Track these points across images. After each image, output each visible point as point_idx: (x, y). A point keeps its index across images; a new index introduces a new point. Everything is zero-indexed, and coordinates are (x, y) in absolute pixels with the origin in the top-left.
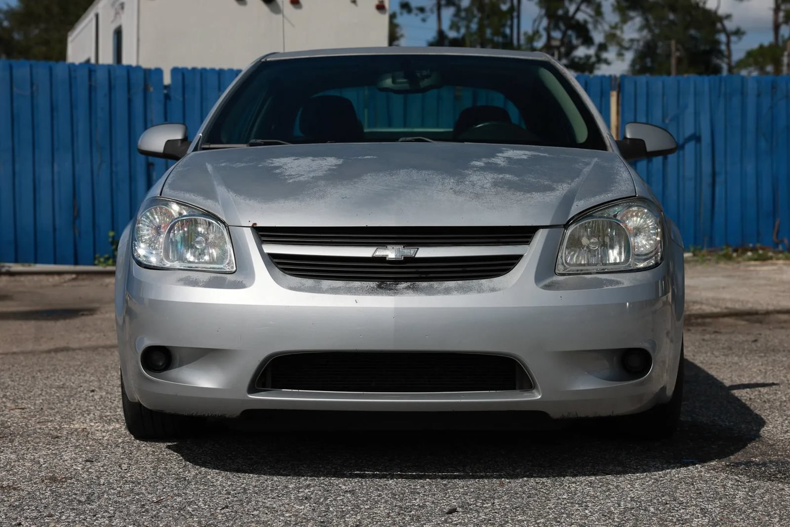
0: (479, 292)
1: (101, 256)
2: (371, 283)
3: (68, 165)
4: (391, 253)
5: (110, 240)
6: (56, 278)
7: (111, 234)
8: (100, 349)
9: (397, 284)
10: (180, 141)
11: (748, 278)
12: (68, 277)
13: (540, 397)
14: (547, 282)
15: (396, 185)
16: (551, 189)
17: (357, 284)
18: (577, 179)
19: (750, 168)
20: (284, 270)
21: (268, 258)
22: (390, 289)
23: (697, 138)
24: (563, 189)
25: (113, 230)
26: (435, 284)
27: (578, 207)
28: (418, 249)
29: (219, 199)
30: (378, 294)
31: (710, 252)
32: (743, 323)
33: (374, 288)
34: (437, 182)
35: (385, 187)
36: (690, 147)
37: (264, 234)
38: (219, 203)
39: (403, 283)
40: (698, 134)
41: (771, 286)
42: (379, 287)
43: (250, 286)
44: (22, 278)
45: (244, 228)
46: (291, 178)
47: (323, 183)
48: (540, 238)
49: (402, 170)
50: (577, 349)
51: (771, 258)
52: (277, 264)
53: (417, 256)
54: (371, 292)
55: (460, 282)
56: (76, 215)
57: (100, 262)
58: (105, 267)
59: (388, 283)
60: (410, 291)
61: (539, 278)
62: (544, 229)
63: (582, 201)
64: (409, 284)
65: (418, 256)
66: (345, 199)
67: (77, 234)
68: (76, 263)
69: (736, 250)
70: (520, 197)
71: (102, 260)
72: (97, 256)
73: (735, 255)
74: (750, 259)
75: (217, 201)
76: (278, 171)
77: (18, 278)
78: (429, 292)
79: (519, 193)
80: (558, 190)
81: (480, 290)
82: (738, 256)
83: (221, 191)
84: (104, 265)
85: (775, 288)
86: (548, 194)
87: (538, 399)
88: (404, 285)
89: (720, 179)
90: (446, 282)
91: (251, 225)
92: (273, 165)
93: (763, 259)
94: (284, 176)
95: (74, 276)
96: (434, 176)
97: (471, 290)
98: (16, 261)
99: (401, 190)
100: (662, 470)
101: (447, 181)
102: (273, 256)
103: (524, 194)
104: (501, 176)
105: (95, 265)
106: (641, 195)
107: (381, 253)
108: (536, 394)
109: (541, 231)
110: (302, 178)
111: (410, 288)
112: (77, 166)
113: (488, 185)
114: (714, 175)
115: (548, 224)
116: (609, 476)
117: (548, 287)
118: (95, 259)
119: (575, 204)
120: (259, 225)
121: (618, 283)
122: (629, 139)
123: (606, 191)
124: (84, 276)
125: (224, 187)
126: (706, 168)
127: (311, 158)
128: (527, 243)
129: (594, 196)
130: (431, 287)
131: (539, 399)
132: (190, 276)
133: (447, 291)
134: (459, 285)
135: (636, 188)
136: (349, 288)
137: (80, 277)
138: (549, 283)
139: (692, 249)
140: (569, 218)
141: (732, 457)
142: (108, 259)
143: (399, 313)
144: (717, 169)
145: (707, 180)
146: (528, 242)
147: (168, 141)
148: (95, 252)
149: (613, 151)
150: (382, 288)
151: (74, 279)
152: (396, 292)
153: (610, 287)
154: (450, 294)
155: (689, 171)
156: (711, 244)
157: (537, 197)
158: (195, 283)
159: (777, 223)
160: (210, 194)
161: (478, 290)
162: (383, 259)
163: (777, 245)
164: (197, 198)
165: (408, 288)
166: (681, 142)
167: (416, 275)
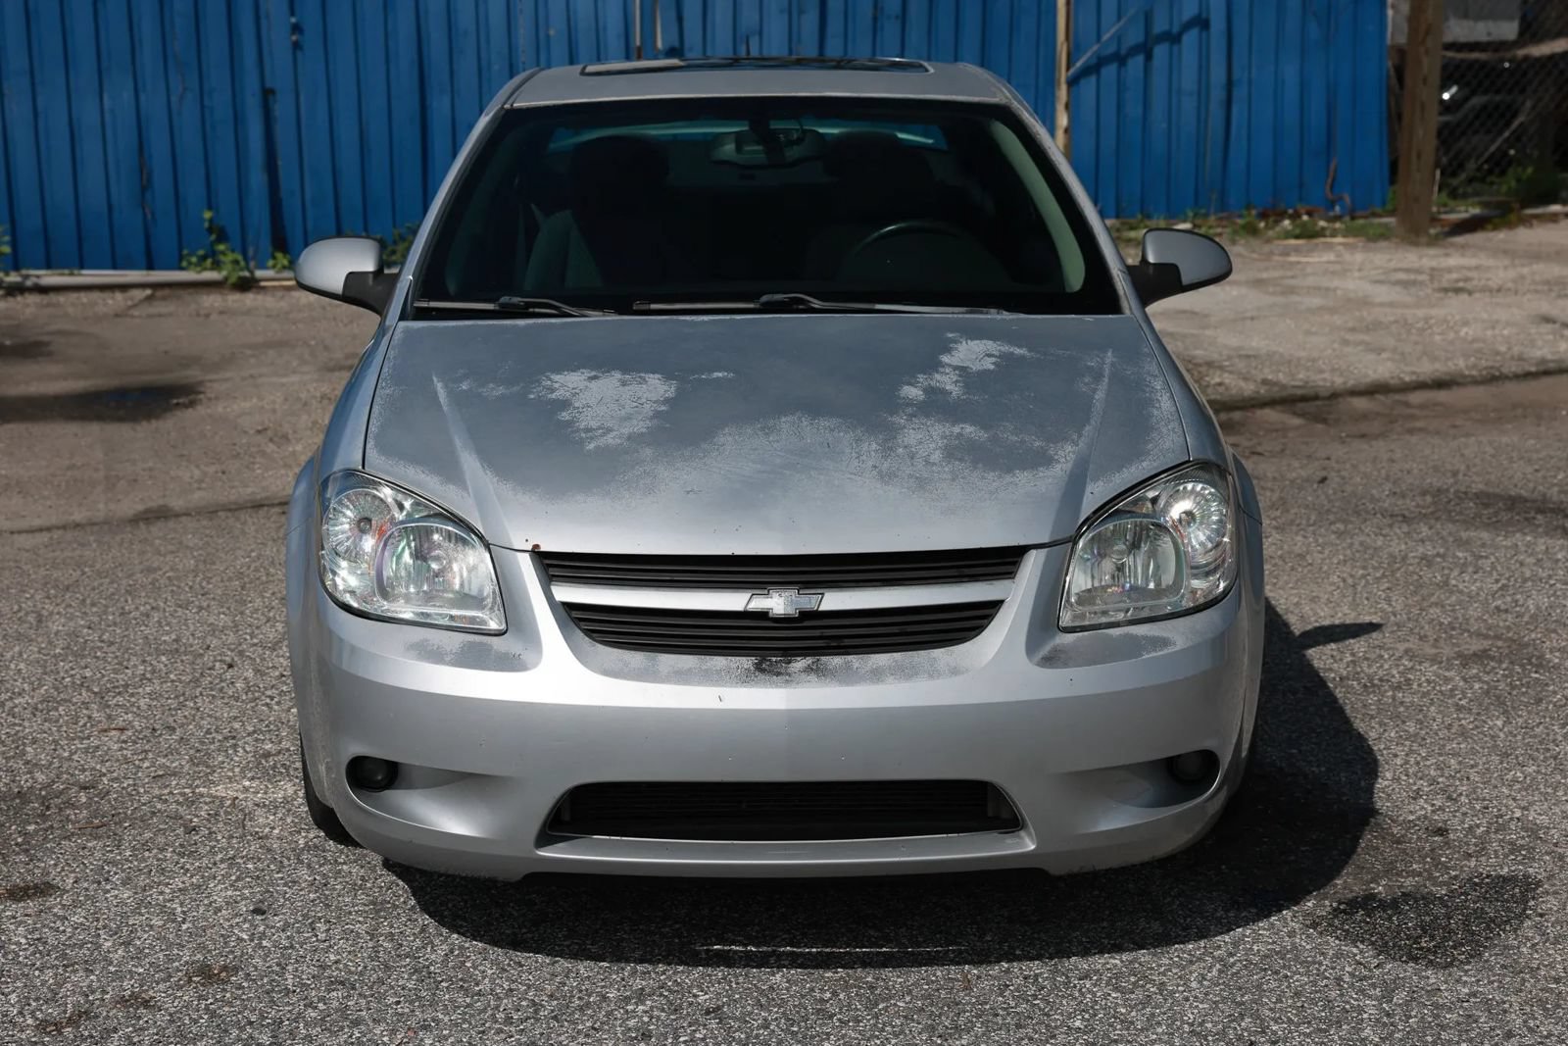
0: (931, 677)
1: (191, 254)
2: (744, 658)
3: (127, 95)
4: (777, 603)
5: (206, 225)
6: (119, 296)
7: (207, 215)
8: (222, 514)
9: (789, 662)
10: (371, 276)
11: (1291, 290)
12: (139, 294)
13: (1033, 847)
14: (1045, 650)
15: (778, 461)
16: (1047, 461)
17: (719, 662)
18: (1087, 428)
19: (1290, 72)
20: (589, 633)
21: (561, 609)
22: (778, 674)
23: (1202, 23)
24: (1066, 456)
25: (210, 208)
26: (854, 660)
27: (1096, 494)
28: (823, 594)
29: (468, 482)
30: (757, 684)
31: (1221, 219)
32: (1296, 421)
33: (748, 670)
34: (848, 450)
35: (759, 466)
36: (1191, 38)
37: (554, 566)
38: (468, 493)
39: (799, 659)
40: (1204, 15)
41: (1332, 311)
42: (759, 668)
43: (535, 665)
44: (61, 298)
45: (518, 554)
46: (592, 438)
47: (648, 452)
48: (1032, 566)
49: (783, 419)
50: (1097, 767)
51: (1321, 233)
52: (578, 621)
53: (821, 609)
54: (745, 679)
55: (897, 656)
56: (145, 186)
57: (190, 263)
58: (199, 272)
59: (774, 659)
60: (813, 677)
61: (1032, 647)
62: (1039, 550)
63: (1101, 483)
64: (809, 660)
65: (824, 607)
66: (691, 496)
67: (149, 217)
68: (150, 267)
69: (1263, 216)
70: (994, 484)
71: (194, 259)
72: (185, 252)
73: (1262, 225)
74: (1288, 235)
75: (465, 488)
76: (565, 416)
77: (53, 297)
78: (848, 677)
79: (992, 474)
80: (1058, 462)
81: (933, 674)
82: (1267, 227)
83: (470, 463)
84: (199, 269)
85: (1337, 320)
86: (1041, 474)
87: (1029, 852)
88: (800, 663)
89: (1240, 93)
90: (873, 655)
91: (530, 548)
92: (553, 396)
93: (1309, 234)
94: (578, 430)
95: (148, 292)
96: (842, 434)
97: (917, 674)
98: (49, 265)
99: (788, 472)
100: (1229, 931)
101: (865, 446)
102: (570, 607)
103: (1000, 477)
104: (957, 430)
105: (182, 269)
106: (1197, 457)
107: (759, 603)
108: (1027, 840)
109: (1033, 553)
110: (610, 440)
111: (812, 670)
112: (143, 97)
113: (936, 456)
114: (1230, 84)
115: (1046, 540)
116: (1142, 951)
117: (1049, 661)
118: (181, 258)
119: (1089, 489)
120: (544, 548)
121: (1164, 642)
122: (1154, 264)
123: (1137, 454)
124: (167, 292)
125: (474, 456)
126: (1218, 74)
127: (618, 375)
128: (1010, 575)
129: (1119, 468)
130: (848, 667)
131: (1032, 851)
132: (427, 641)
133: (877, 675)
134: (896, 661)
135: (1188, 440)
136: (706, 670)
137: (159, 293)
138: (1050, 652)
139: (1190, 214)
140: (1080, 522)
141: (1338, 882)
142: (203, 258)
143: (795, 719)
144: (1237, 74)
145: (1217, 95)
146: (1011, 573)
147: (350, 273)
148: (180, 250)
149: (1132, 313)
150: (763, 671)
151: (149, 298)
152: (788, 679)
153: (1154, 654)
154: (882, 681)
155: (1188, 79)
156: (1223, 206)
157: (1023, 477)
158: (436, 656)
159: (1332, 166)
160: (450, 471)
161: (929, 674)
162: (763, 615)
163: (1332, 205)
164: (429, 478)
165: (809, 670)
166: (1175, 30)
167: (820, 643)
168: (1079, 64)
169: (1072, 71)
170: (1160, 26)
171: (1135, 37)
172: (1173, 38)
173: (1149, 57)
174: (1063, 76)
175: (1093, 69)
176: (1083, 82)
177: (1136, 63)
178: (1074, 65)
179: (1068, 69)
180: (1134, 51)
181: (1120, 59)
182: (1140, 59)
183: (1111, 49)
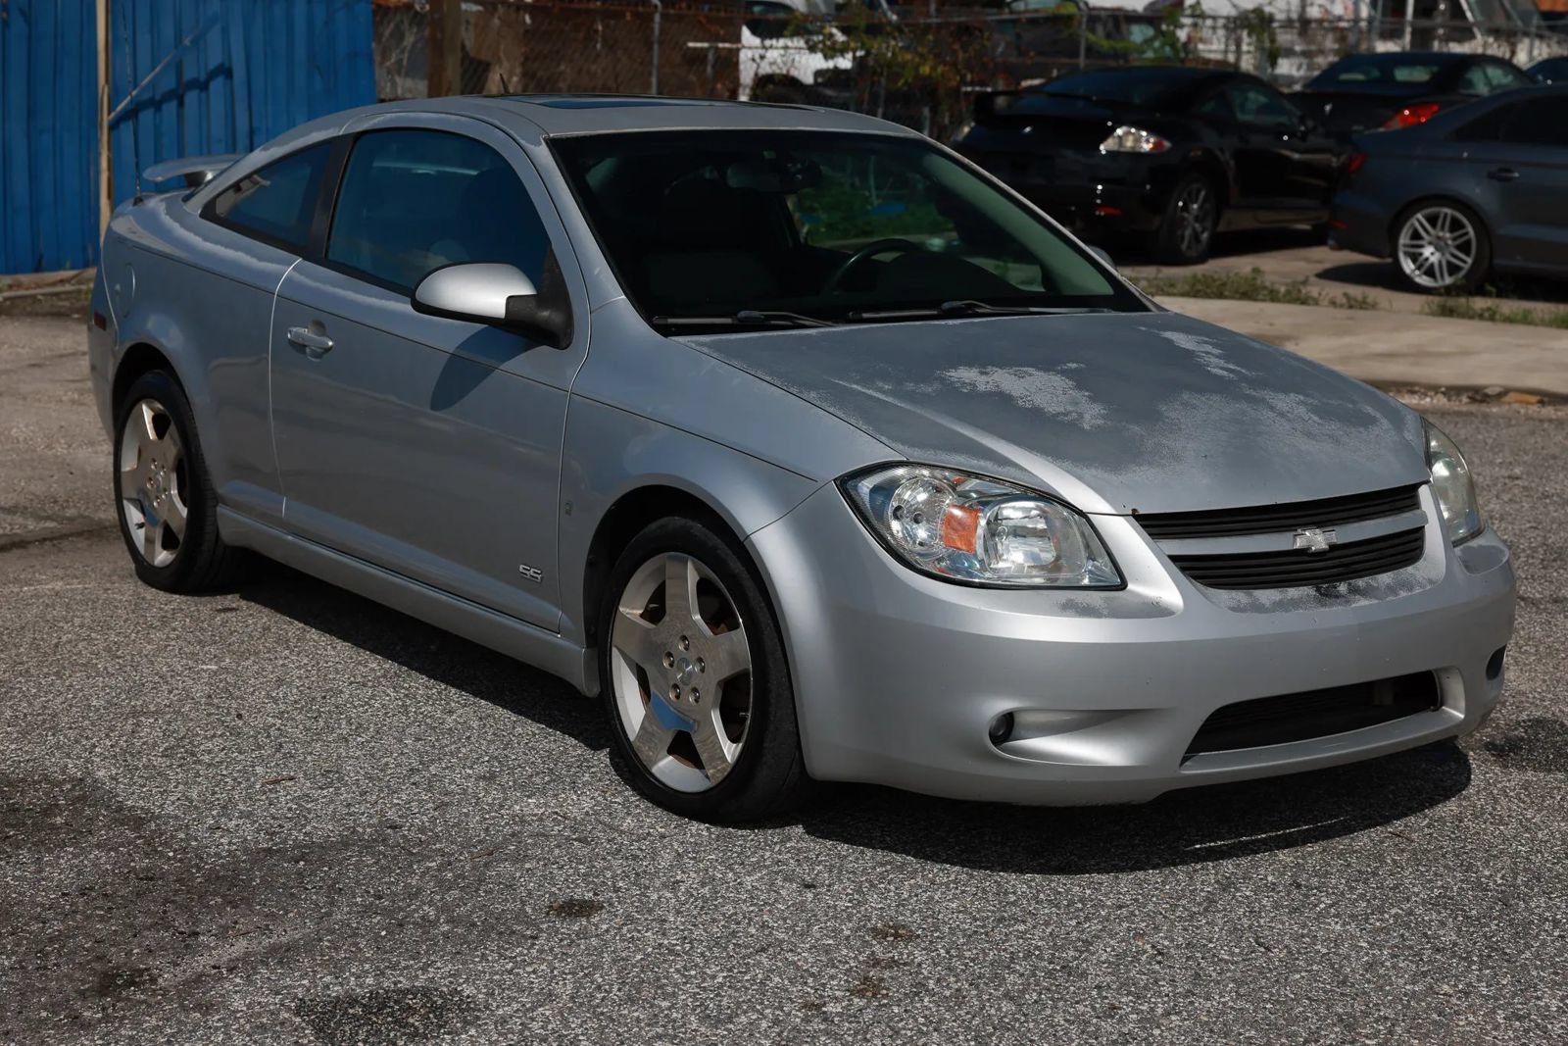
2: (1309, 587)
9: (1337, 587)
23: (226, 71)
39: (1340, 583)
40: (227, 65)
42: (1319, 594)
46: (1077, 421)
48: (1428, 499)
59: (1325, 585)
76: (1024, 404)
88: (1343, 587)
92: (983, 389)
109: (1423, 488)
110: (1091, 420)
120: (1141, 512)
127: (999, 370)
146: (1416, 505)
166: (203, 78)
167: (1341, 570)
168: (119, 108)
169: (113, 114)
170: (189, 74)
171: (169, 83)
172: (204, 86)
173: (181, 104)
174: (106, 119)
175: (132, 113)
176: (123, 126)
177: (171, 107)
178: (114, 110)
179: (109, 114)
180: (169, 96)
181: (156, 105)
182: (173, 105)
183: (146, 96)
